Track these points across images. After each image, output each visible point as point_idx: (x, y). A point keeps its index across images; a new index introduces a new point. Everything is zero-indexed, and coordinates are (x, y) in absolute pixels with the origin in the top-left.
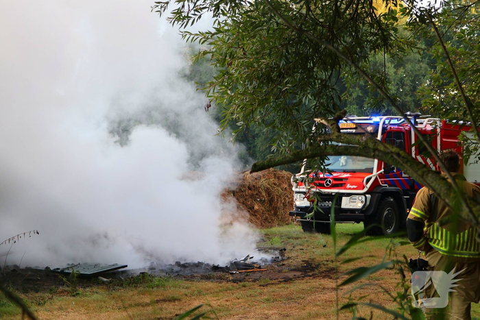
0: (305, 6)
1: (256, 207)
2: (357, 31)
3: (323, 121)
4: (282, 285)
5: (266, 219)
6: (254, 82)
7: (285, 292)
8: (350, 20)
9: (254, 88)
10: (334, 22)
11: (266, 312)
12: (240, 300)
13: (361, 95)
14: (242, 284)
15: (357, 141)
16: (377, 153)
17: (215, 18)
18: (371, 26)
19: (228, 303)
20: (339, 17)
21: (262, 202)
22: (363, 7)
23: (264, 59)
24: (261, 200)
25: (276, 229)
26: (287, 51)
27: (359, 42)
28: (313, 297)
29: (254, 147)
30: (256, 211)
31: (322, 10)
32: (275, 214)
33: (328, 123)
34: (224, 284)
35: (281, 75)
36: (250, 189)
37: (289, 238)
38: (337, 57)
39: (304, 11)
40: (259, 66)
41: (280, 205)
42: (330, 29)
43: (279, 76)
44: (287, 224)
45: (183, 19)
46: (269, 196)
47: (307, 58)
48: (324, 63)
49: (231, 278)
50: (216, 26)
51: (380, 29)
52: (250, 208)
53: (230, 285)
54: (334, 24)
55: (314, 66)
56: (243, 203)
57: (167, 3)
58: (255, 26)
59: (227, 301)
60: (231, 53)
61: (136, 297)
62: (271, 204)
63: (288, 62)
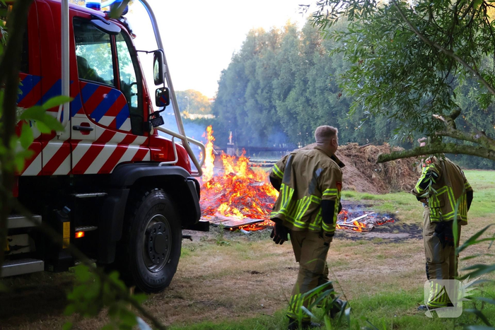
0: (428, 14)
1: (374, 176)
2: (471, 36)
3: (441, 117)
4: (393, 244)
5: (381, 186)
6: (381, 78)
7: (394, 251)
8: (466, 27)
9: (380, 83)
10: (453, 28)
11: (379, 267)
12: (357, 256)
13: (466, 84)
14: (359, 241)
15: (471, 137)
16: (491, 153)
17: (350, 22)
18: (484, 31)
19: (347, 258)
20: (457, 24)
21: (379, 172)
22: (478, 15)
23: (390, 58)
24: (378, 170)
25: (389, 196)
26: (411, 53)
27: (472, 46)
28: (419, 256)
29: (374, 124)
30: (373, 180)
31: (443, 18)
32: (389, 183)
33: (445, 119)
34: (344, 241)
35: (404, 73)
36: (369, 160)
37: (400, 204)
38: (453, 59)
39: (426, 18)
40: (385, 64)
41: (394, 175)
42: (449, 34)
43: (403, 74)
44: (399, 192)
45: (322, 22)
46: (385, 167)
47: (427, 59)
48: (442, 63)
49: (350, 236)
50: (350, 27)
51: (492, 34)
52: (368, 177)
53: (349, 241)
54: (452, 30)
55: (433, 65)
56: (363, 173)
57: (308, 6)
58: (384, 30)
59: (347, 256)
60: (361, 50)
61: (271, 248)
62: (386, 174)
63: (411, 62)
